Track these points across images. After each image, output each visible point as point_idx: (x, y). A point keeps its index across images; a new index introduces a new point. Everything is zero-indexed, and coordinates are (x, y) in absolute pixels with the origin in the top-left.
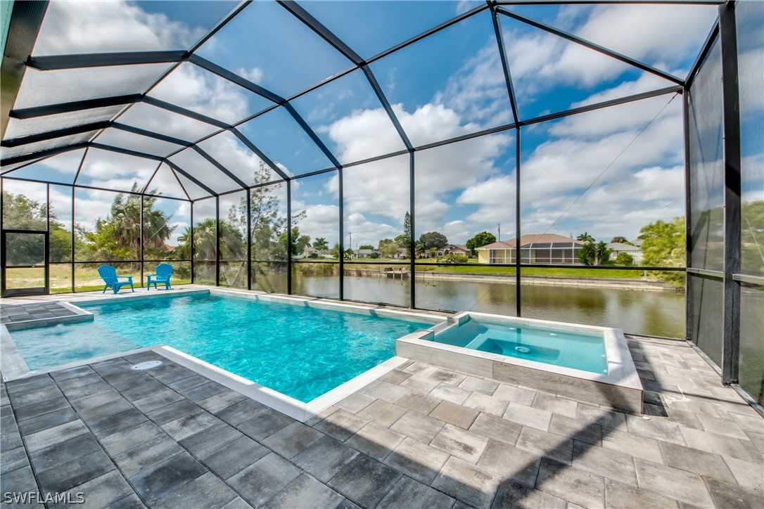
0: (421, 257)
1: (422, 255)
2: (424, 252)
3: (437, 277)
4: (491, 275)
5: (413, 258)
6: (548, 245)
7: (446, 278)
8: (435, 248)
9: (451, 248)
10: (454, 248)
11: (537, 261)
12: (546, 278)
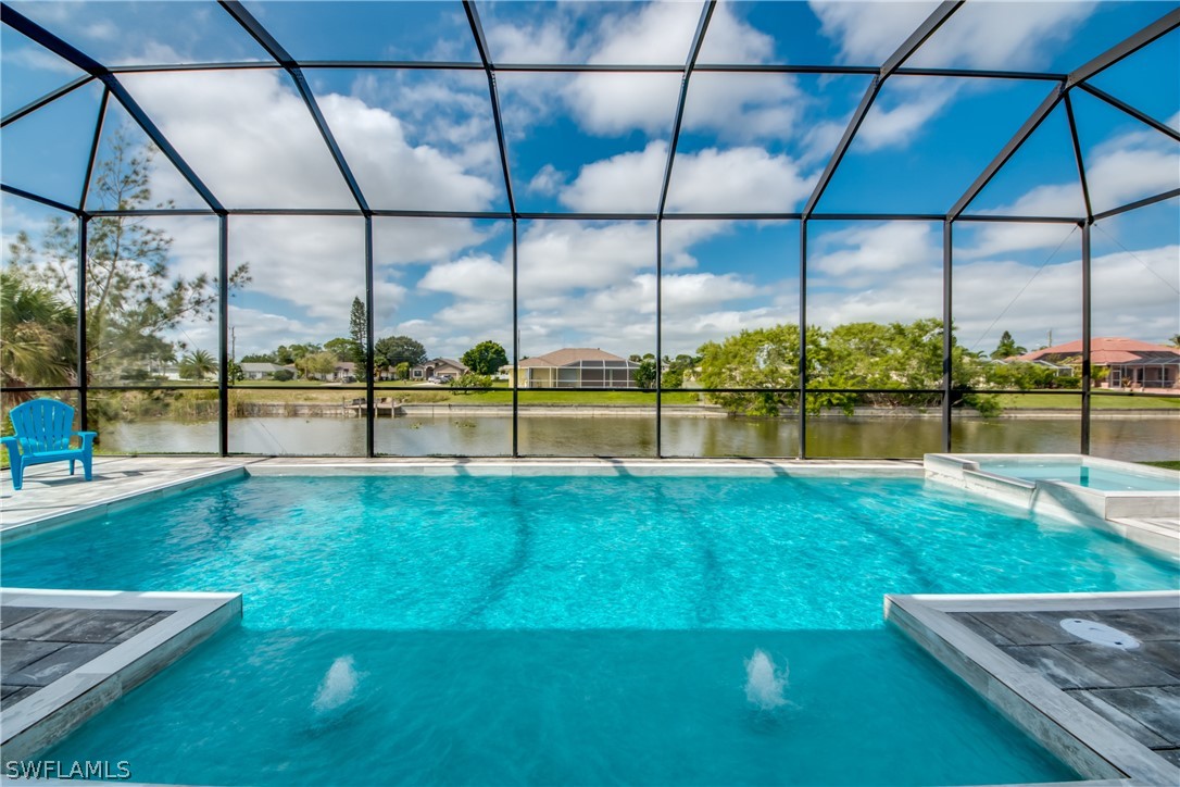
0: (381, 379)
1: (384, 375)
2: (387, 370)
3: (456, 412)
4: (541, 406)
5: (370, 380)
6: (600, 363)
7: (472, 412)
8: (406, 364)
9: (437, 364)
10: (440, 364)
11: (583, 384)
12: (608, 406)
